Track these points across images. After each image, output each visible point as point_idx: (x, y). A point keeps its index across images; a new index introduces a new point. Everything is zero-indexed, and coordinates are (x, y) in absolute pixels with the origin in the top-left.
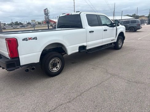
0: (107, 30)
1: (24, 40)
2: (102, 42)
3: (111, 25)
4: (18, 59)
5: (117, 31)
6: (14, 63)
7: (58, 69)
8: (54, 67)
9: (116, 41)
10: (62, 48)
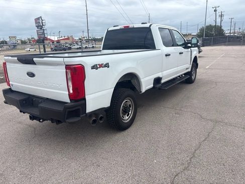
0: (182, 53)
1: (93, 68)
3: (184, 46)
4: (84, 102)
7: (129, 117)
8: (125, 114)
10: (131, 83)
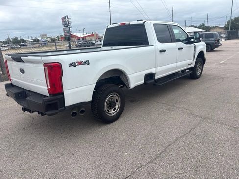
0: (182, 49)
1: (71, 65)
2: (176, 68)
3: (187, 41)
4: (61, 96)
5: (195, 50)
6: (56, 103)
7: (116, 111)
8: (110, 109)
9: (193, 65)
10: (120, 79)
